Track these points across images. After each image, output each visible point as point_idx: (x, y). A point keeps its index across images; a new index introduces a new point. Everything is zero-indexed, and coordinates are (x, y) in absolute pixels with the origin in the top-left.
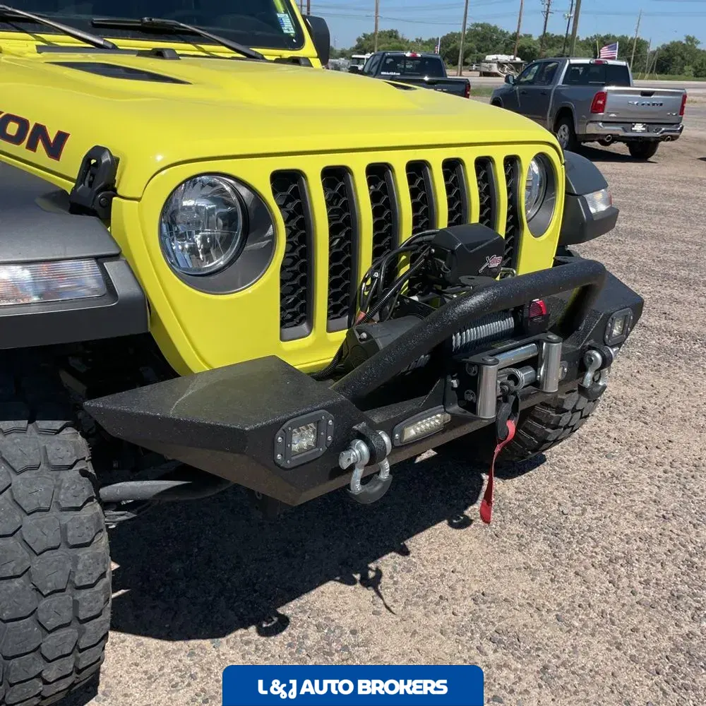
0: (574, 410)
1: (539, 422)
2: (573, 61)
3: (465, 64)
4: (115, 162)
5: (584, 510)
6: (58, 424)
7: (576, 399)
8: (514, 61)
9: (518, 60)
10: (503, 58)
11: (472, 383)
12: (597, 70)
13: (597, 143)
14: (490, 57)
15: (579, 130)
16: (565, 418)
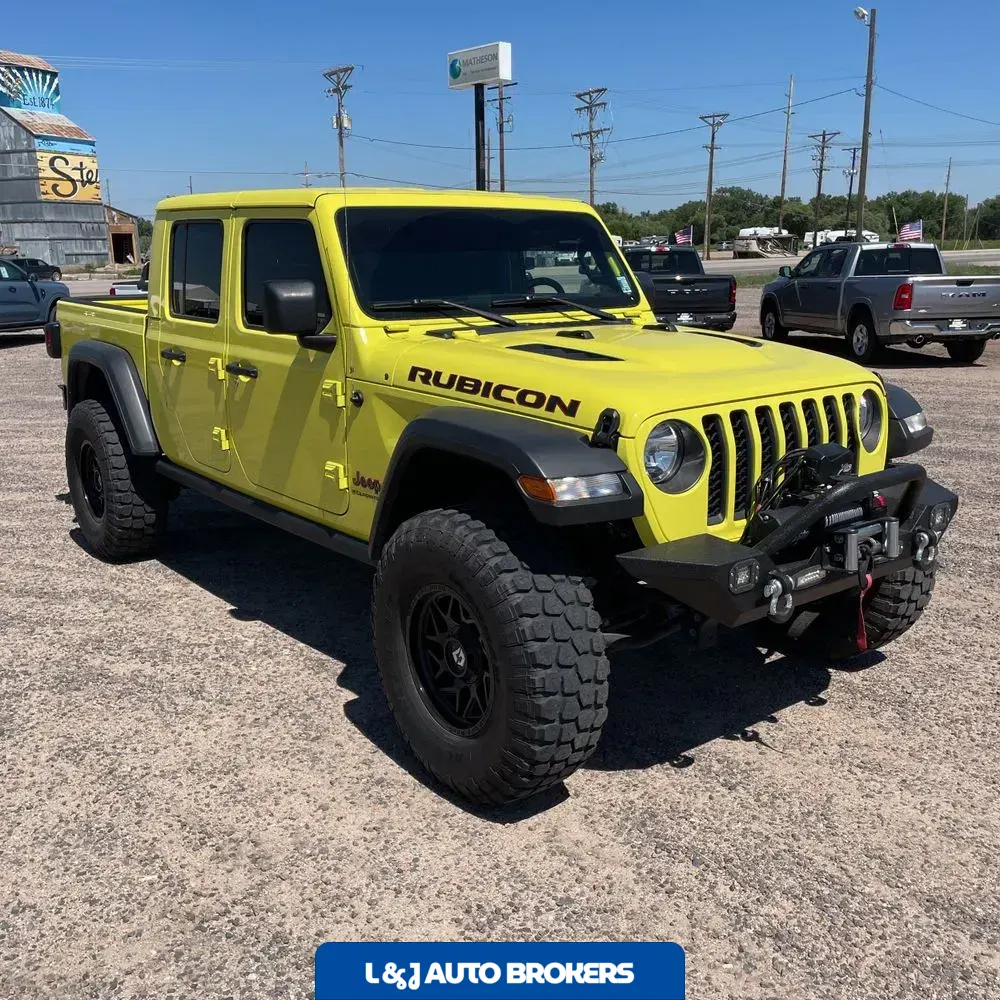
0: (910, 601)
1: (881, 612)
2: (865, 247)
3: (712, 242)
4: (618, 418)
5: (926, 691)
6: (580, 579)
7: (910, 590)
8: (780, 236)
9: (785, 233)
10: (764, 232)
11: (841, 549)
12: (897, 255)
13: (905, 344)
14: (746, 232)
15: (880, 331)
16: (903, 607)
